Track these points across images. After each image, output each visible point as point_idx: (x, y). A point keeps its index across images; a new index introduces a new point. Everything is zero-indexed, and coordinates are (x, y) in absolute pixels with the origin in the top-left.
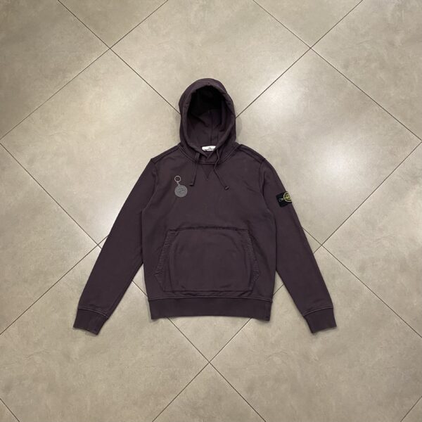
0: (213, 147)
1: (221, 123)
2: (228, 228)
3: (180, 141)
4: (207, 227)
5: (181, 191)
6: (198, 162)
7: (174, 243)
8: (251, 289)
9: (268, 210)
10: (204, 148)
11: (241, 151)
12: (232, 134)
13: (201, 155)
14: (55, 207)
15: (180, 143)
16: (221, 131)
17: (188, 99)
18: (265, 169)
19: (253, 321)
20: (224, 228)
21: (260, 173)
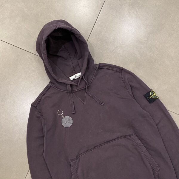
0: (79, 75)
1: (76, 51)
2: (118, 138)
3: (49, 80)
4: (100, 145)
5: (67, 122)
6: (72, 92)
7: (79, 170)
10: (72, 78)
11: (101, 68)
12: (90, 60)
13: (72, 85)
15: (50, 82)
16: (80, 59)
17: (43, 46)
18: (127, 76)
20: (114, 140)
21: (124, 81)
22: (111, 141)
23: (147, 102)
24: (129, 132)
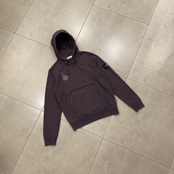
0: (71, 56)
1: (70, 45)
2: (89, 85)
3: (57, 59)
4: (81, 88)
5: (65, 78)
6: (68, 64)
7: (71, 99)
8: (107, 104)
9: (102, 72)
10: (68, 58)
11: (82, 54)
12: (77, 49)
13: (68, 61)
14: (19, 103)
15: (58, 60)
16: (72, 49)
17: (55, 41)
18: (94, 57)
19: (113, 116)
21: (93, 60)
22: (87, 86)
23: (104, 69)
24: (95, 82)
